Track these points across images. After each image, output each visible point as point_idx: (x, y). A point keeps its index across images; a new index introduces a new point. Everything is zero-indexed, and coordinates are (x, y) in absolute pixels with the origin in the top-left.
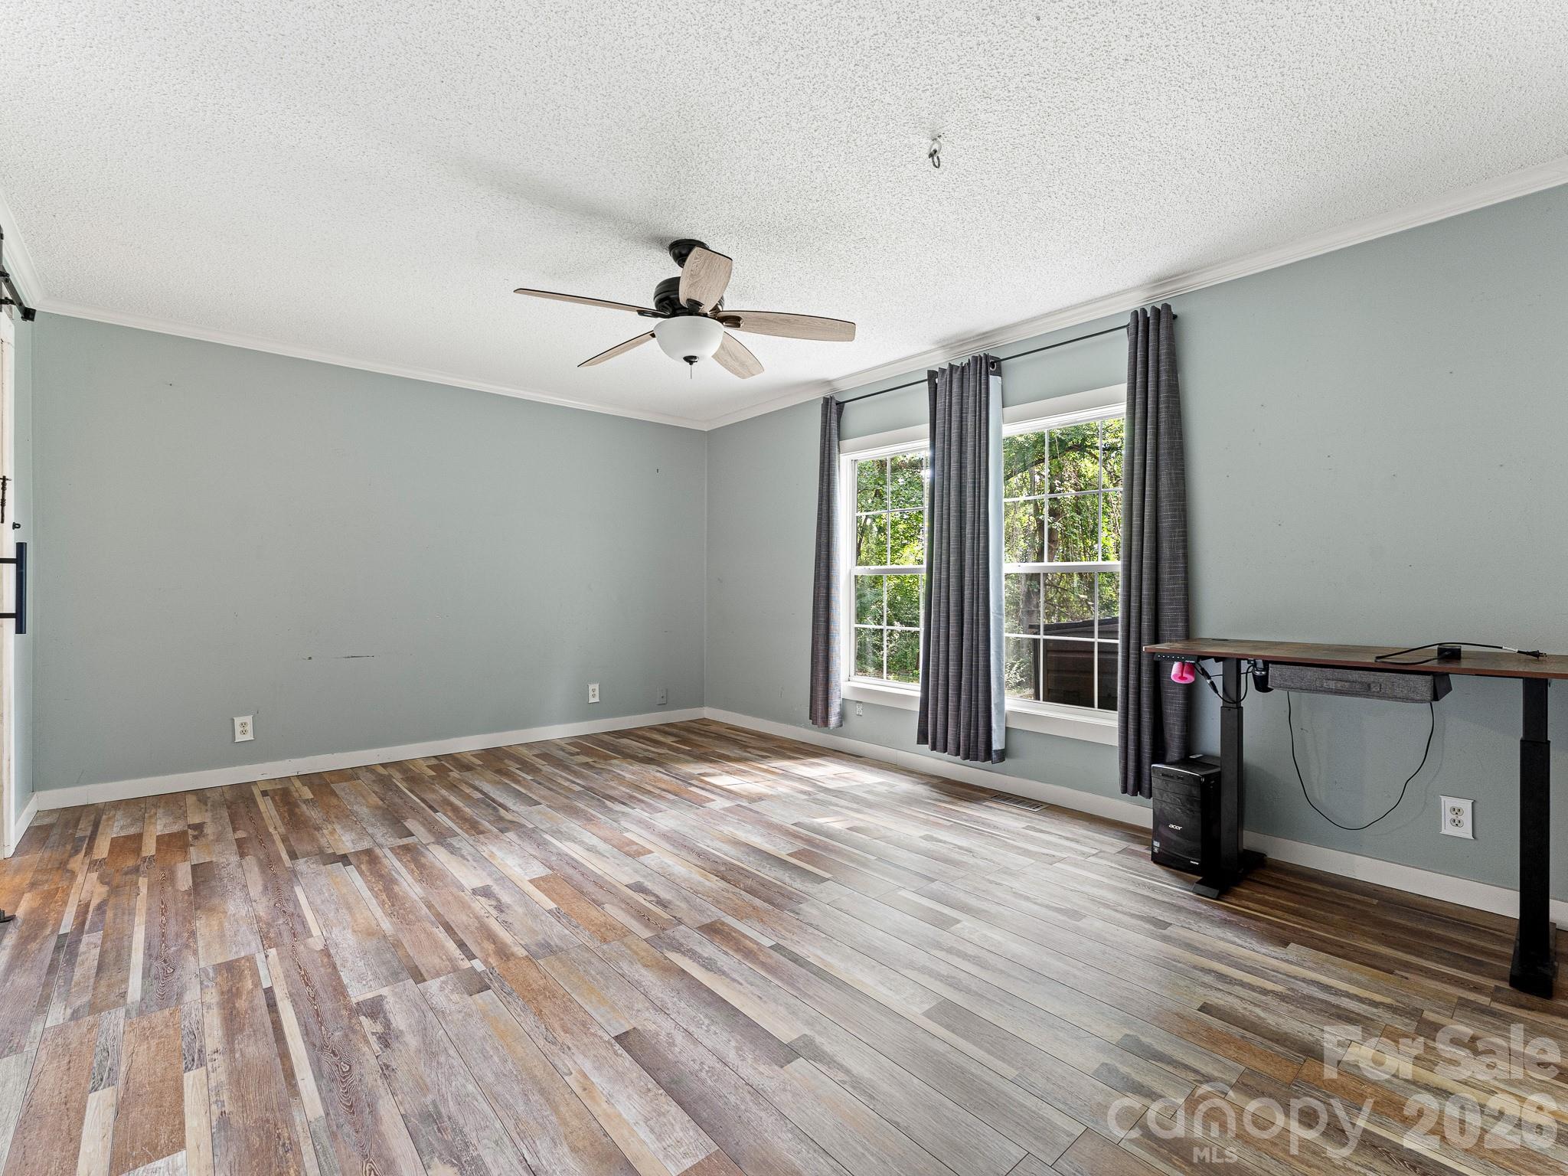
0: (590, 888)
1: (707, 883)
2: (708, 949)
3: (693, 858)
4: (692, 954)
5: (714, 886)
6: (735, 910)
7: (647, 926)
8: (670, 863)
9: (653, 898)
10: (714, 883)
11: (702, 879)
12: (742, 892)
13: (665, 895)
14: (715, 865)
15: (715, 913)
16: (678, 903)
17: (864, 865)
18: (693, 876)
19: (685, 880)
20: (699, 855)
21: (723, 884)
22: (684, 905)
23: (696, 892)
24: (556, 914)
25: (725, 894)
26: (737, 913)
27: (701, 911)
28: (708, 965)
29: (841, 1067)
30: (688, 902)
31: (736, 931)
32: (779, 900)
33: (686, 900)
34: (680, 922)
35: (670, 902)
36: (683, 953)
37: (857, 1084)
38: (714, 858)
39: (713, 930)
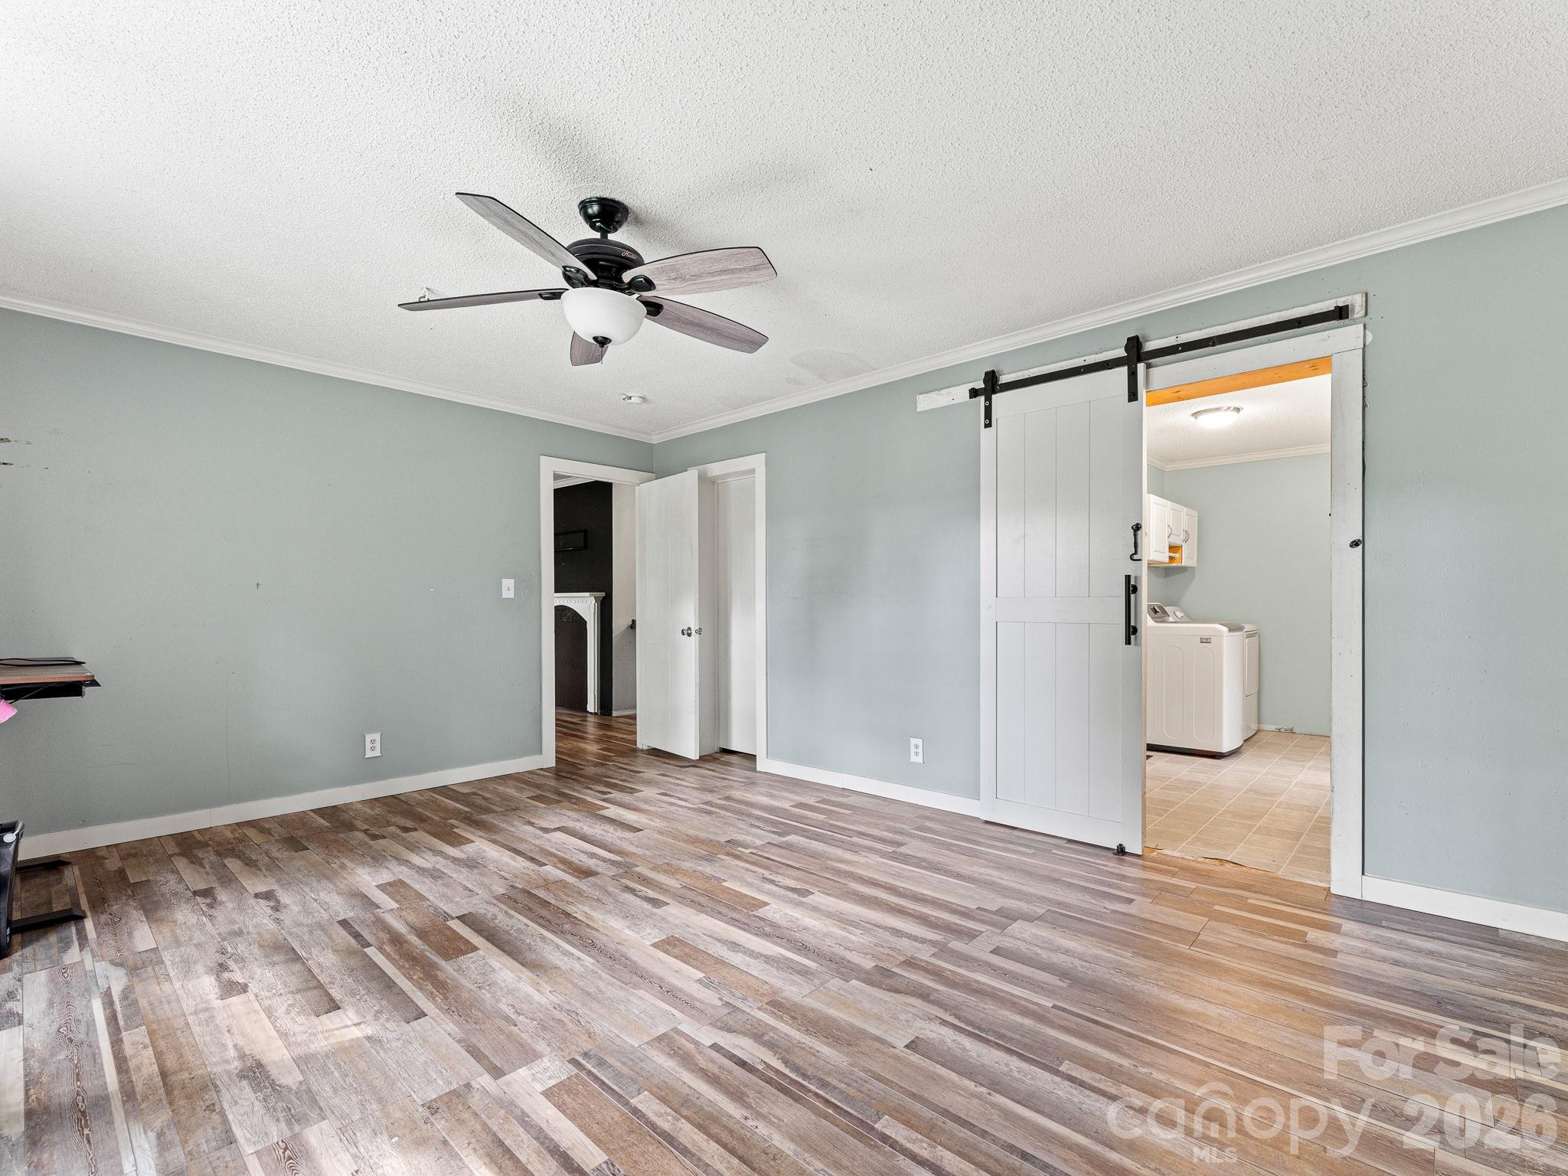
0: (703, 900)
1: (586, 909)
2: (592, 863)
3: (601, 939)
4: (604, 860)
5: (581, 907)
6: (565, 887)
7: (639, 874)
8: (628, 932)
9: (640, 893)
10: (579, 910)
11: (593, 913)
12: (553, 902)
13: (629, 897)
14: (575, 931)
15: (583, 885)
16: (616, 891)
17: (397, 940)
18: (601, 917)
19: (609, 912)
20: (593, 944)
21: (570, 909)
22: (611, 889)
23: (598, 900)
24: (719, 880)
25: (570, 899)
26: (563, 884)
27: (595, 885)
28: (593, 855)
29: (538, 828)
30: (606, 891)
31: (569, 873)
32: (520, 897)
33: (609, 894)
34: (613, 877)
35: (623, 891)
36: (609, 860)
37: (532, 824)
38: (574, 940)
39: (586, 873)
